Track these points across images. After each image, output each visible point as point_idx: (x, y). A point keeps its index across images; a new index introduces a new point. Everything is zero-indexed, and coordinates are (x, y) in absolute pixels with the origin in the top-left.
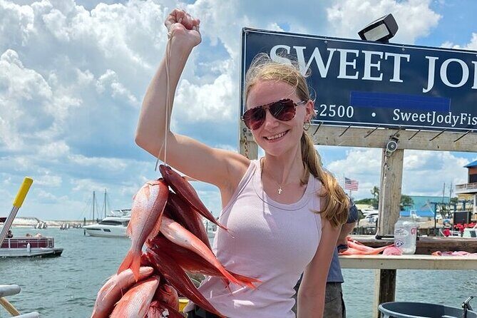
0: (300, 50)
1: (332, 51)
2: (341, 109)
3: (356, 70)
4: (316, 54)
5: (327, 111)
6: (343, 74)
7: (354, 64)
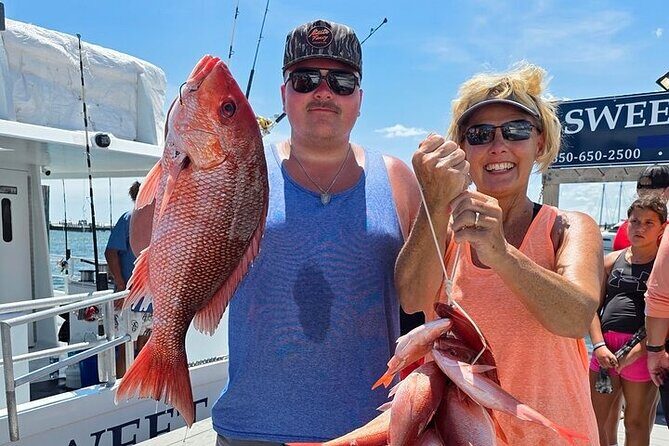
0: (591, 111)
1: (620, 106)
2: (628, 153)
3: (642, 119)
4: (606, 111)
5: (616, 155)
6: (630, 124)
7: (641, 114)
